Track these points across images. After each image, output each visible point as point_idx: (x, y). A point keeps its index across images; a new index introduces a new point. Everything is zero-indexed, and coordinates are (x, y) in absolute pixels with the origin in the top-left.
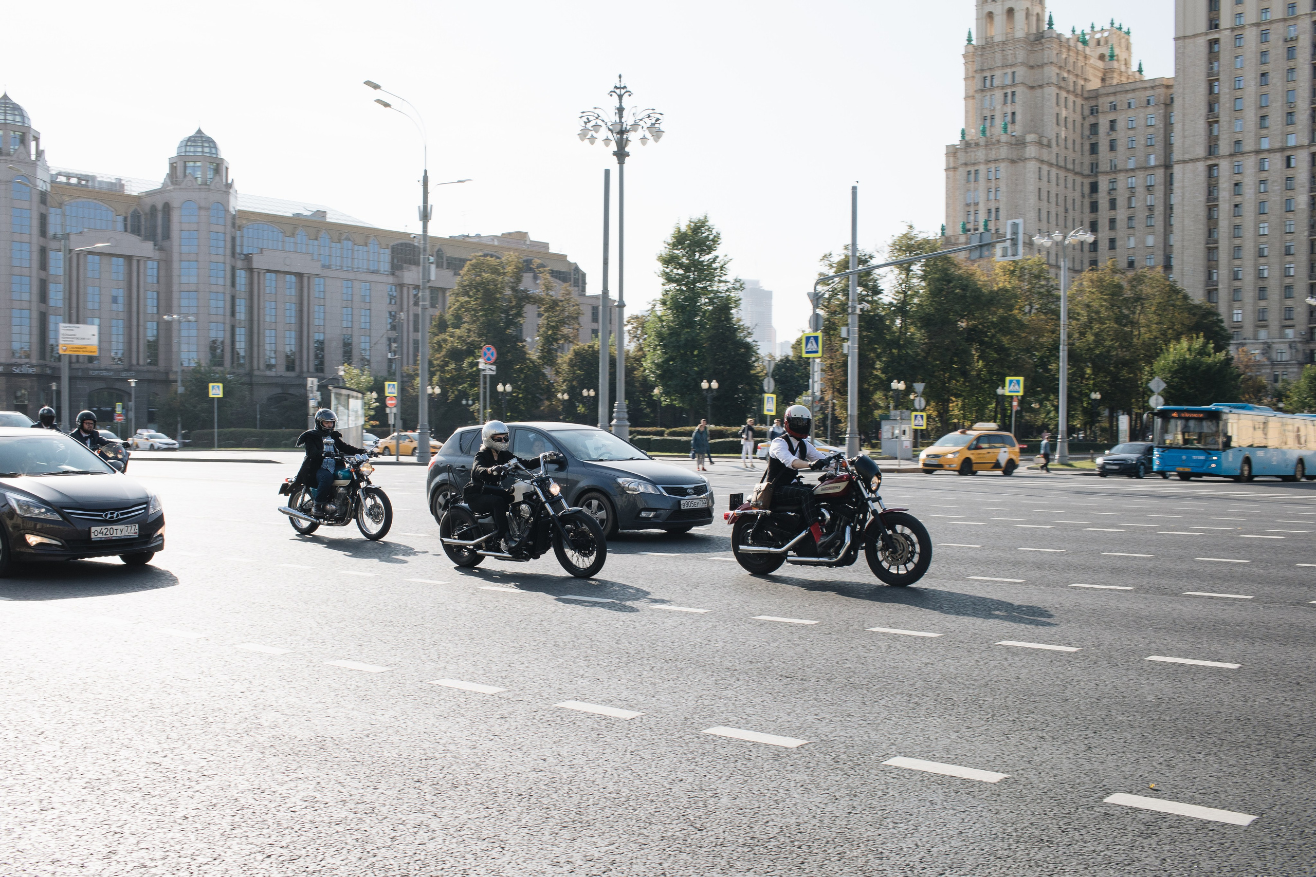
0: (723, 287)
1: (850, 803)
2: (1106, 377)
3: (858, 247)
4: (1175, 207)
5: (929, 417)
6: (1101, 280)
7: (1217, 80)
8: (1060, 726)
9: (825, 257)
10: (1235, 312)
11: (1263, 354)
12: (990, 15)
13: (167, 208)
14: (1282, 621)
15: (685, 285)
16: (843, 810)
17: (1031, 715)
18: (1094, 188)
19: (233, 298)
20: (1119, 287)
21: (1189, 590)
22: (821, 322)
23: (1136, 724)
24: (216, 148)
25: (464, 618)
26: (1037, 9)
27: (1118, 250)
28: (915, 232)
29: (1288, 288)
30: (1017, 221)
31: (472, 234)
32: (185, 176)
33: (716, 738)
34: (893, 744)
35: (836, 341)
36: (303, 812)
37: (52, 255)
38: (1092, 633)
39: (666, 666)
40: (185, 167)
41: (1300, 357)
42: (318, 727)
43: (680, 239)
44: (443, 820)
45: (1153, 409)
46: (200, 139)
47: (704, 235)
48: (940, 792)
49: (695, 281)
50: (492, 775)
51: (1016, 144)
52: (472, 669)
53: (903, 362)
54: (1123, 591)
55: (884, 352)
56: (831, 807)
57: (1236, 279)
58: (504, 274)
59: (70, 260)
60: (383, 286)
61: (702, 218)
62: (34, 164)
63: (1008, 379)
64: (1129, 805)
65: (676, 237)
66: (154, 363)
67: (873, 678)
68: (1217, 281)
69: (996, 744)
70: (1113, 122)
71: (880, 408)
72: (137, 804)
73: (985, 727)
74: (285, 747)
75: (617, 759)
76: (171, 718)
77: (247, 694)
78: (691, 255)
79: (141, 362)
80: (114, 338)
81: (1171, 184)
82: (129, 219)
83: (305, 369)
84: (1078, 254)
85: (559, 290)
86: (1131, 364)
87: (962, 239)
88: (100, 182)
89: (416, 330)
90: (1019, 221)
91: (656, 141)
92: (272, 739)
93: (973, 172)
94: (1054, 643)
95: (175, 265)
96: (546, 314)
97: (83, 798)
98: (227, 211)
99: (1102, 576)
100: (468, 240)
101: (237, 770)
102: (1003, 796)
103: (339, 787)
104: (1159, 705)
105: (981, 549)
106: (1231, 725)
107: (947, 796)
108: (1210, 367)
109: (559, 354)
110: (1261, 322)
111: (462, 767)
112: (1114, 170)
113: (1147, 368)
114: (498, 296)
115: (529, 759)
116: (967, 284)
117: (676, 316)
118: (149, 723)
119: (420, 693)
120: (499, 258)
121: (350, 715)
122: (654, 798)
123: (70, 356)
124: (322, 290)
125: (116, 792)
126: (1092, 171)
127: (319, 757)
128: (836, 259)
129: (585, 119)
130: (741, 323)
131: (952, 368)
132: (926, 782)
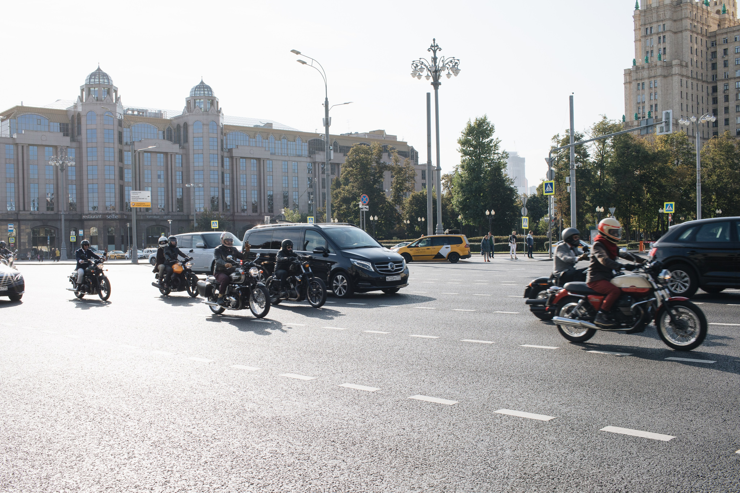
0: (496, 157)
1: (582, 453)
2: (725, 200)
3: (574, 130)
6: (720, 144)
8: (706, 408)
9: (555, 137)
13: (186, 125)
15: (474, 156)
16: (578, 457)
17: (688, 401)
18: (715, 89)
19: (223, 174)
20: (732, 147)
22: (554, 175)
24: (211, 91)
27: (730, 125)
28: (608, 120)
30: (668, 111)
31: (353, 132)
32: (195, 107)
33: (502, 416)
34: (605, 419)
35: (563, 186)
36: (270, 460)
37: (125, 154)
39: (471, 374)
40: (195, 103)
42: (277, 411)
43: (471, 131)
44: (348, 463)
46: (202, 87)
47: (485, 127)
48: (635, 447)
49: (480, 154)
50: (375, 438)
51: (666, 66)
52: (361, 378)
53: (602, 196)
55: (591, 190)
56: (570, 456)
58: (372, 154)
59: (135, 156)
60: (305, 163)
61: (483, 118)
62: (115, 105)
63: (665, 203)
65: (468, 129)
66: (181, 210)
67: (592, 380)
69: (667, 418)
70: (725, 50)
71: (590, 222)
72: (180, 455)
73: (660, 408)
74: (259, 422)
75: (446, 429)
76: (196, 407)
77: (237, 393)
78: (477, 139)
79: (174, 210)
80: (159, 198)
82: (166, 132)
83: (263, 211)
84: (706, 129)
85: (403, 162)
87: (636, 123)
88: (150, 113)
89: (324, 187)
90: (670, 111)
91: (456, 75)
92: (252, 418)
93: (641, 84)
95: (191, 156)
96: (396, 176)
97: (151, 451)
98: (218, 125)
100: (351, 136)
101: (233, 436)
102: (673, 449)
103: (290, 445)
107: (639, 449)
109: (404, 198)
111: (358, 434)
112: (727, 78)
114: (369, 167)
115: (395, 429)
116: (639, 149)
117: (470, 174)
118: (185, 409)
119: (332, 391)
120: (369, 145)
121: (294, 404)
122: (467, 451)
123: (136, 208)
124: (271, 167)
125: (168, 448)
126: (713, 80)
127: (277, 429)
128: (561, 138)
129: (415, 65)
130: (507, 177)
131: (631, 198)
132: (626, 441)
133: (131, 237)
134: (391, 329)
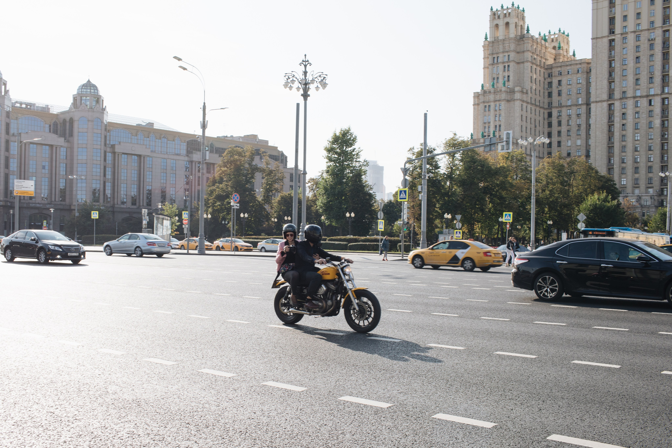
0: (358, 164)
1: (414, 438)
2: (555, 213)
3: (428, 144)
4: (591, 125)
5: (463, 233)
6: (553, 163)
7: (614, 60)
8: (525, 398)
9: (411, 149)
10: (623, 180)
11: (637, 201)
12: (497, 26)
13: (72, 121)
14: (643, 343)
15: (338, 163)
16: (410, 442)
17: (511, 392)
18: (550, 115)
19: (105, 167)
20: (563, 166)
21: (595, 326)
22: (408, 183)
23: (565, 397)
24: (97, 89)
25: (217, 336)
26: (521, 23)
27: (562, 147)
28: (457, 137)
29: (650, 167)
30: (509, 132)
31: (229, 136)
32: (81, 104)
33: (345, 402)
34: (437, 407)
35: (416, 193)
36: (127, 440)
37: (12, 144)
38: (544, 348)
39: (321, 363)
40: (81, 100)
41: (656, 203)
42: (137, 394)
43: (336, 140)
44: (200, 445)
45: (580, 230)
46: (89, 85)
47: (348, 137)
48: (461, 432)
49: (343, 161)
50: (227, 421)
51: (510, 92)
52: (220, 364)
53: (450, 204)
54: (561, 325)
55: (440, 198)
56: (403, 440)
57: (623, 162)
58: (245, 156)
59: (21, 146)
60: (182, 161)
61: (347, 129)
62: (3, 97)
63: (504, 213)
64: (560, 441)
65: (333, 138)
66: (64, 200)
67: (428, 371)
68: (613, 164)
69: (491, 407)
70: (560, 81)
71: (439, 228)
72: (40, 434)
73: (486, 398)
74: (119, 404)
75: (293, 413)
76: (61, 388)
77: (102, 376)
78: (341, 147)
79: (57, 200)
80: (43, 187)
81: (590, 113)
82: (52, 126)
83: (141, 204)
84: (541, 149)
85: (273, 165)
86: (568, 206)
87: (482, 141)
88: (38, 107)
89: (199, 185)
90: (511, 132)
91: (324, 89)
92: (113, 400)
93: (487, 106)
94: (524, 353)
95: (75, 150)
96: (266, 177)
97: (12, 431)
98: (102, 122)
99: (550, 318)
100: (226, 138)
101: (94, 417)
102: (494, 435)
103: (147, 427)
104: (577, 387)
105: (488, 303)
106: (615, 398)
107: (465, 435)
108: (609, 208)
109: (273, 198)
110: (636, 185)
111: (212, 416)
112: (560, 106)
113: (577, 208)
114: (242, 168)
115: (247, 412)
116: (484, 164)
117: (334, 179)
118: (50, 390)
119: (192, 376)
120: (242, 148)
121: (155, 388)
122: (311, 434)
123: (20, 196)
124: (151, 163)
125: (29, 427)
126: (549, 106)
127: (137, 410)
128: (416, 150)
129: (287, 77)
130: (367, 183)
131: (476, 207)
132: (454, 427)
133: (14, 223)
134: (252, 319)
